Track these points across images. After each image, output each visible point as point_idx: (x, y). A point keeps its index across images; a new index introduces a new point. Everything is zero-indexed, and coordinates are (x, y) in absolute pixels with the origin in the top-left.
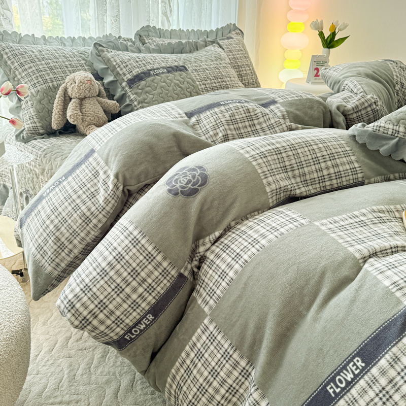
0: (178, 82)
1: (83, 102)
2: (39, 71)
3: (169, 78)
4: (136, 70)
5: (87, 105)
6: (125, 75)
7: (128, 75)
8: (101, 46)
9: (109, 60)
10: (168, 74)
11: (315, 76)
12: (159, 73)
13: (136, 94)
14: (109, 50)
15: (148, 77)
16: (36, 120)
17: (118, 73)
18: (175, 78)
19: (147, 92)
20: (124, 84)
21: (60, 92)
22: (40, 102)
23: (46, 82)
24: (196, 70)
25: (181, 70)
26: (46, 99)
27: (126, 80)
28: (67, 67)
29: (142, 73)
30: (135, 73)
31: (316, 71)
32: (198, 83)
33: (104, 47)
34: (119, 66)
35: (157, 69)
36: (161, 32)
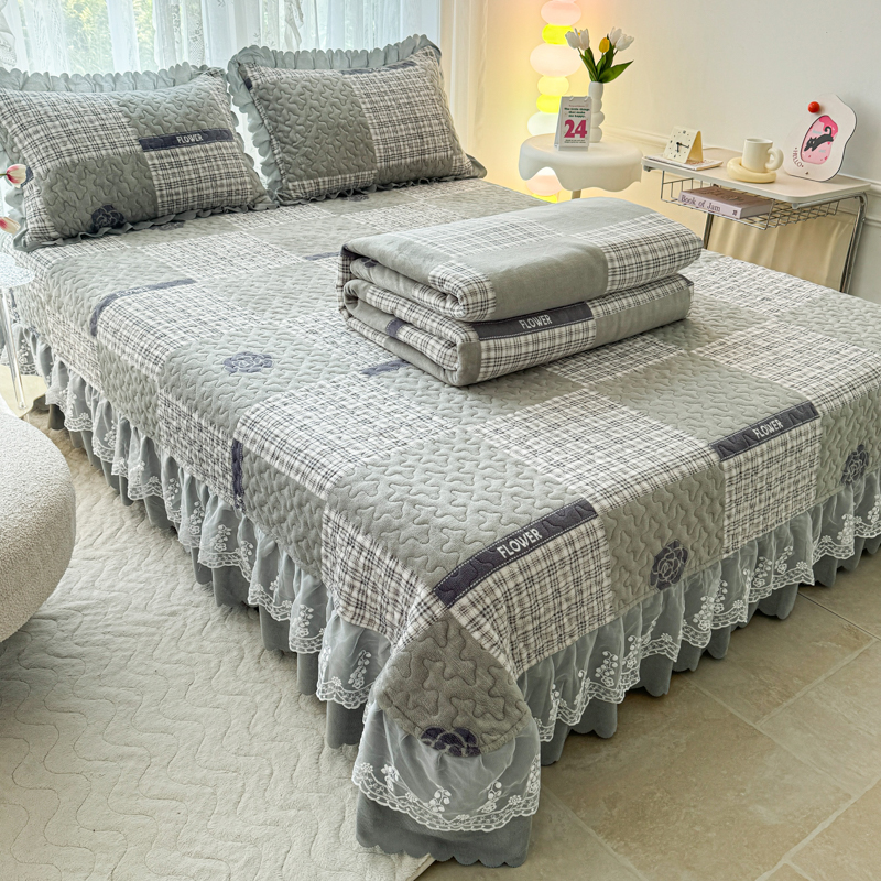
2: (50, 137)
11: (566, 136)
16: (44, 216)
22: (50, 187)
23: (60, 155)
26: (59, 183)
31: (568, 126)
36: (279, 57)
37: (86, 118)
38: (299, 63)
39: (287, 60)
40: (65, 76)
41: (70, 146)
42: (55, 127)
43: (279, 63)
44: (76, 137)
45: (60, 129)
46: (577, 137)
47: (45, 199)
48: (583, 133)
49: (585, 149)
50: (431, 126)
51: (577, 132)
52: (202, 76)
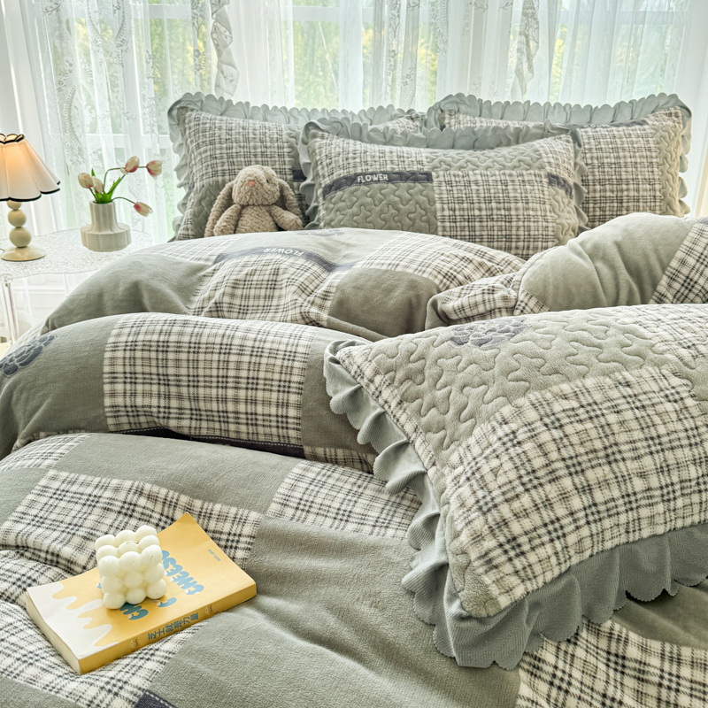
0: (397, 199)
1: (244, 211)
2: (213, 157)
3: (383, 191)
4: (338, 173)
5: (246, 216)
6: (324, 177)
7: (327, 179)
8: (317, 127)
9: (314, 151)
10: (386, 185)
12: (372, 180)
13: (326, 209)
14: (326, 134)
15: (350, 186)
16: (189, 226)
17: (317, 175)
18: (397, 193)
19: (338, 210)
20: (320, 191)
21: (224, 192)
22: (200, 202)
23: (215, 174)
24: (449, 183)
25: (416, 180)
26: (207, 199)
27: (323, 186)
28: (255, 156)
29: (345, 178)
30: (335, 177)
32: (438, 206)
33: (322, 130)
34: (321, 163)
35: (372, 174)
36: (484, 106)
37: (252, 144)
38: (507, 113)
39: (494, 110)
40: (266, 107)
41: (226, 167)
42: (221, 148)
43: (485, 111)
44: (235, 160)
45: (225, 151)
47: (194, 212)
50: (638, 191)
52: (401, 119)
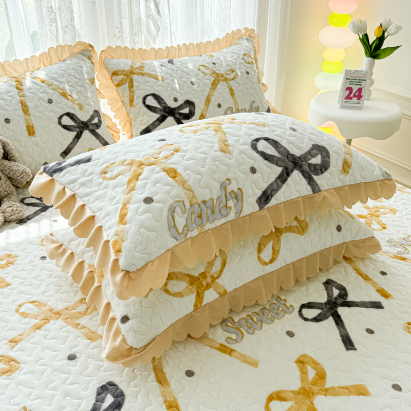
11: (346, 98)
31: (348, 92)
46: (355, 99)
48: (359, 97)
49: (360, 108)
51: (354, 96)
